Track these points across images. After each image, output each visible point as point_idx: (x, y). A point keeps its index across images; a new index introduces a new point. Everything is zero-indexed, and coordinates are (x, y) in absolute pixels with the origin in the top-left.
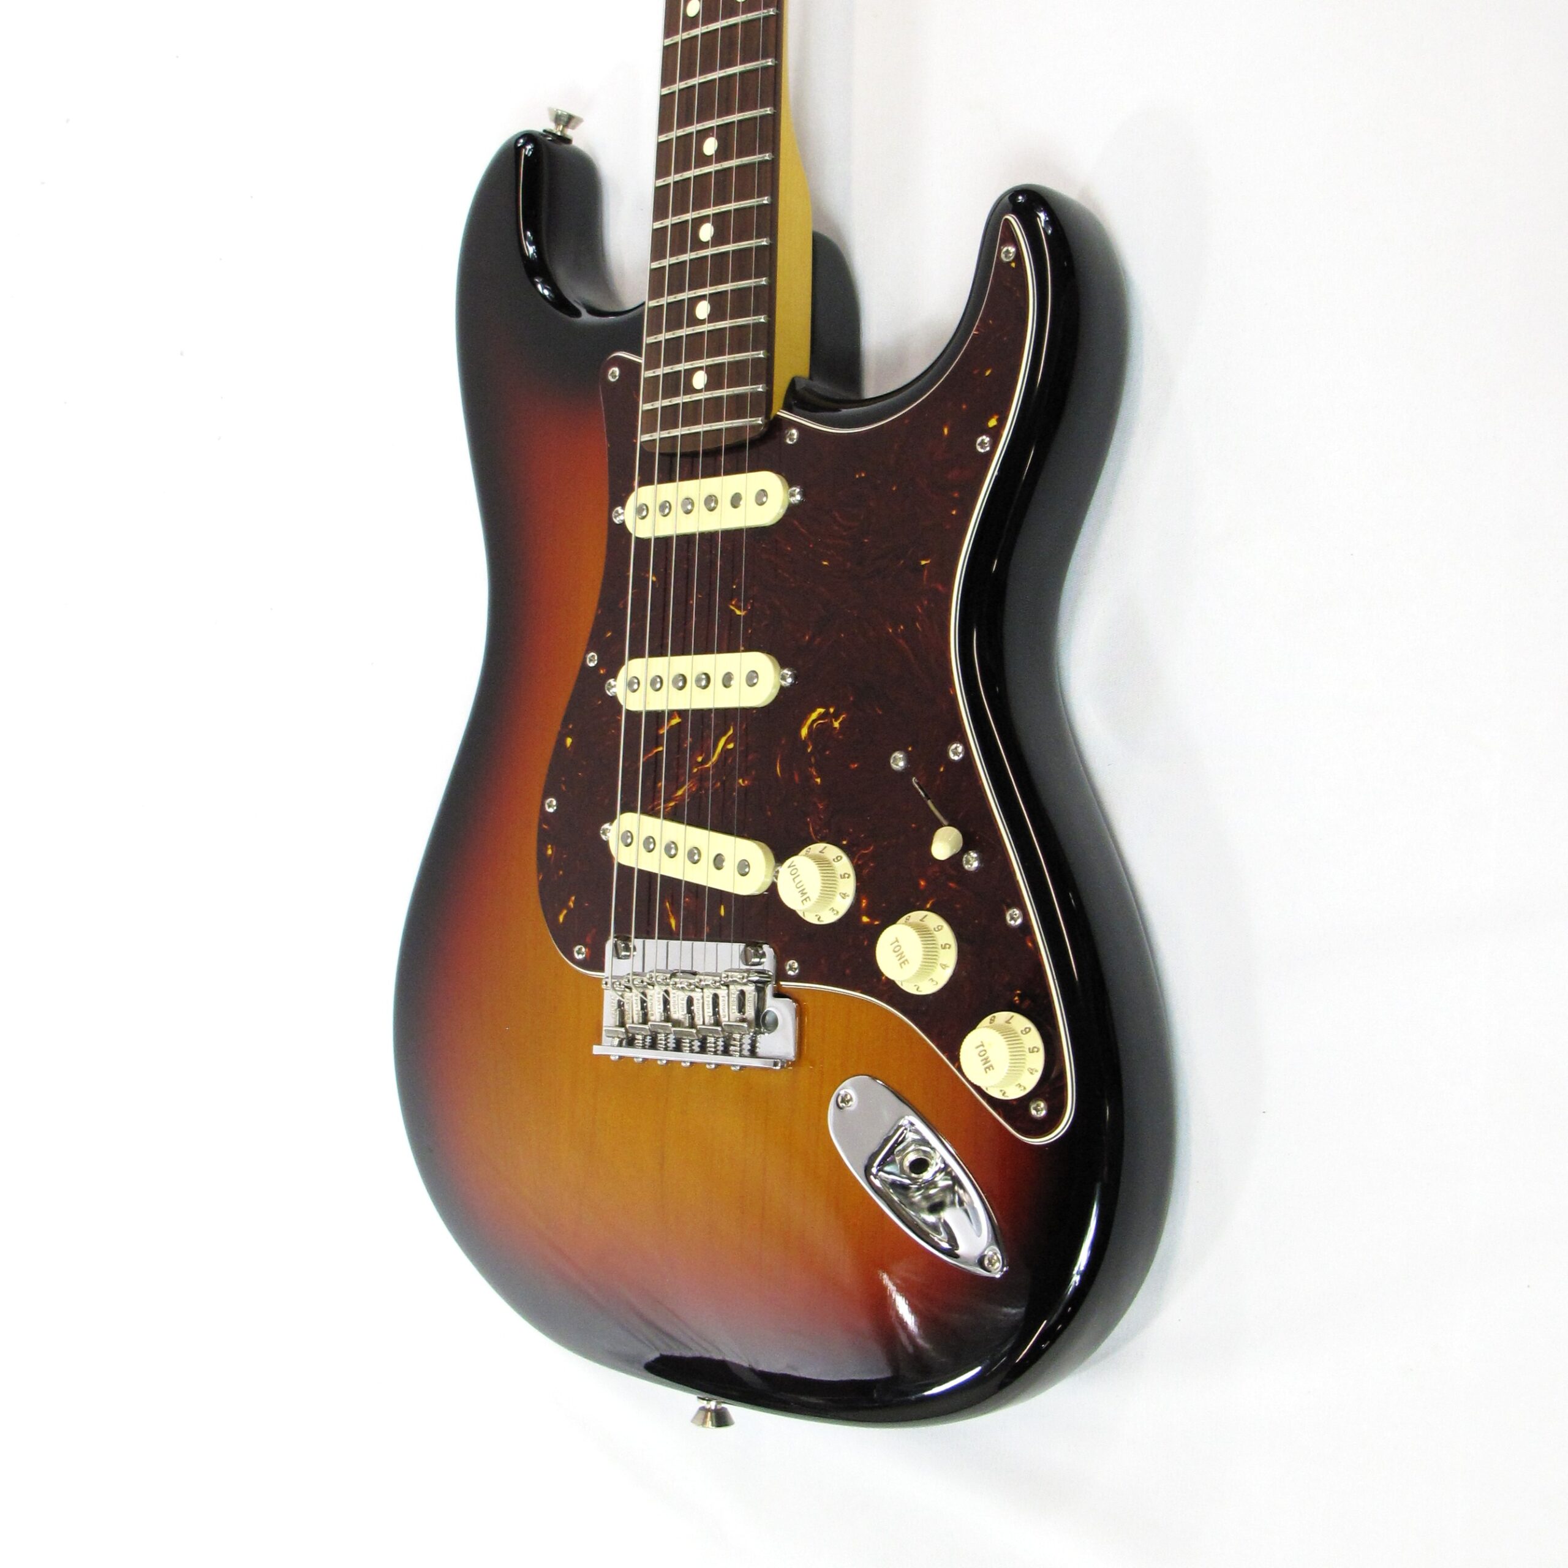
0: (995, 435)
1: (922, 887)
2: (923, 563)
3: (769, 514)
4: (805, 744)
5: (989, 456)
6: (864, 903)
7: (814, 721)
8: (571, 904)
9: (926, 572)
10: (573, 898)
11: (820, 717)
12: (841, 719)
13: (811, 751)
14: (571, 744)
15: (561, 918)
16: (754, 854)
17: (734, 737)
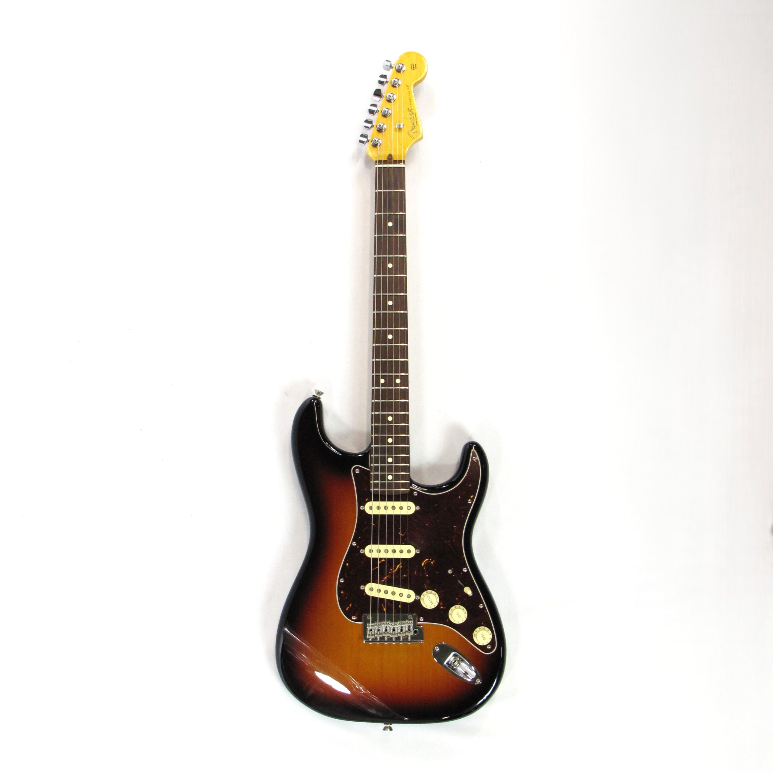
0: (473, 499)
1: (457, 600)
2: (455, 527)
3: (411, 512)
4: (423, 567)
5: (471, 504)
6: (441, 604)
8: (350, 606)
9: (455, 529)
10: (351, 604)
11: (427, 561)
12: (433, 561)
13: (425, 569)
14: (348, 565)
15: (347, 609)
16: (412, 593)
17: (402, 565)
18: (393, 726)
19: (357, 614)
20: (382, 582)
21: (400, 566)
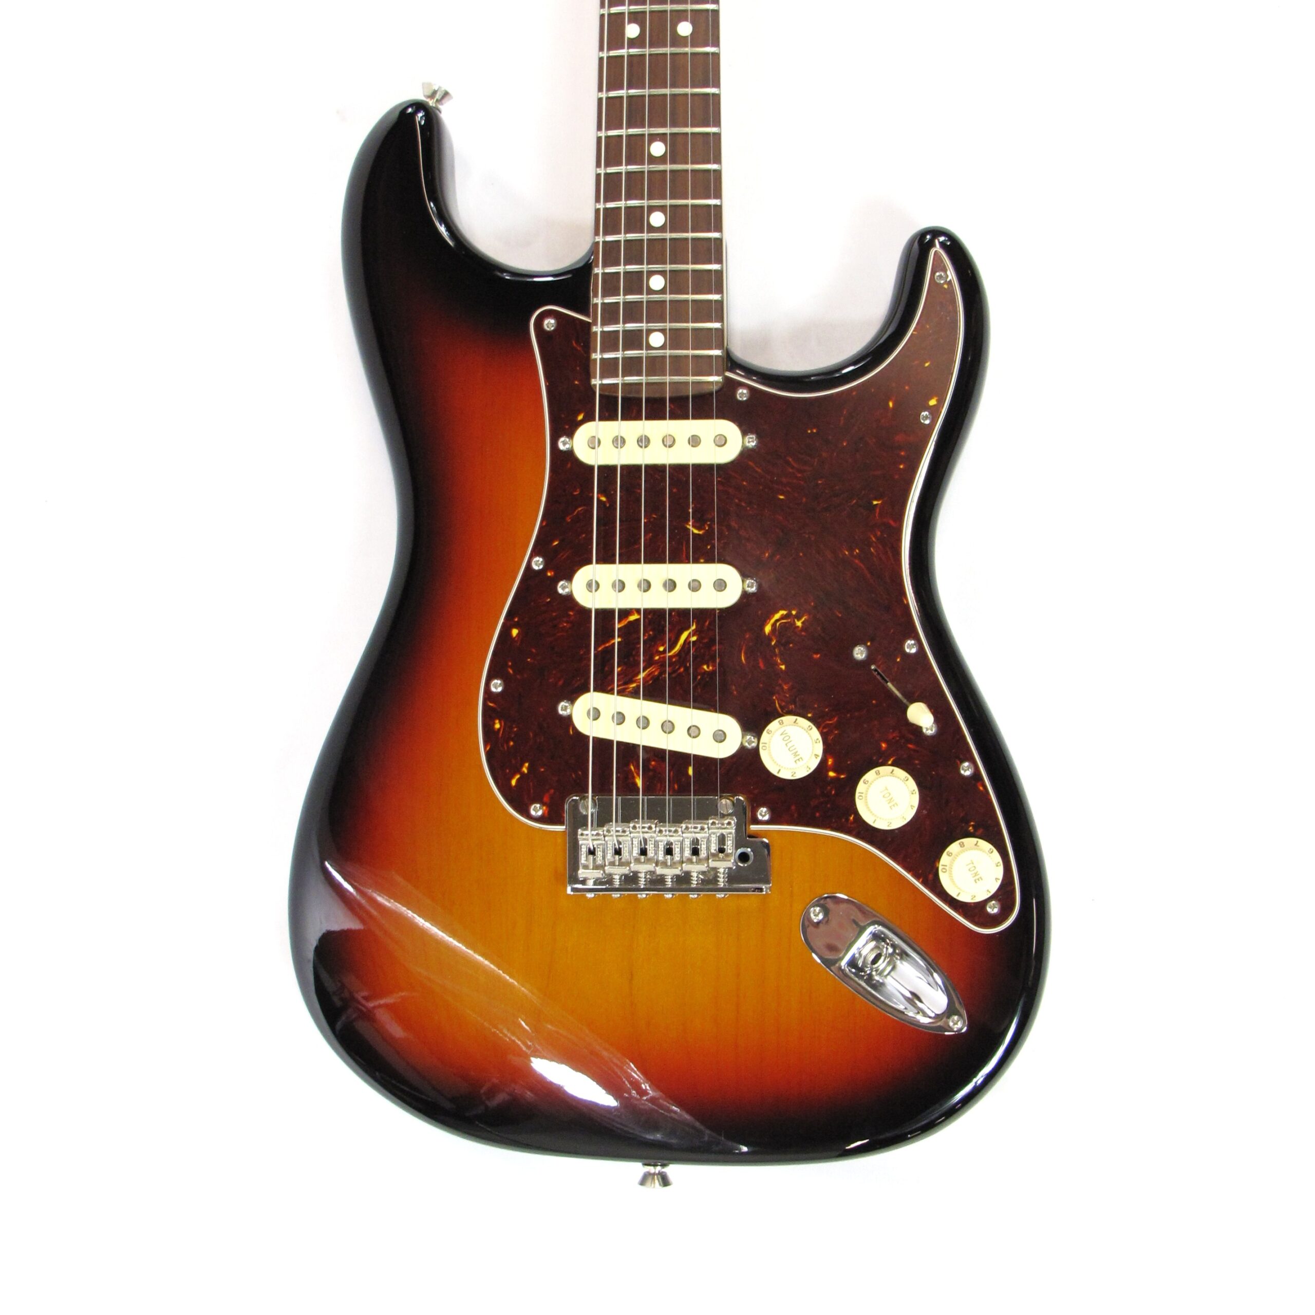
0: (934, 412)
1: (883, 749)
2: (875, 503)
3: (727, 454)
4: (769, 639)
5: (931, 427)
6: (830, 762)
7: (777, 621)
8: (525, 770)
9: (878, 510)
10: (527, 765)
11: (783, 617)
12: (803, 619)
13: (775, 644)
14: (518, 635)
15: (514, 782)
16: (729, 724)
17: (694, 633)
18: (674, 1170)
19: (546, 799)
20: (631, 689)
21: (689, 637)
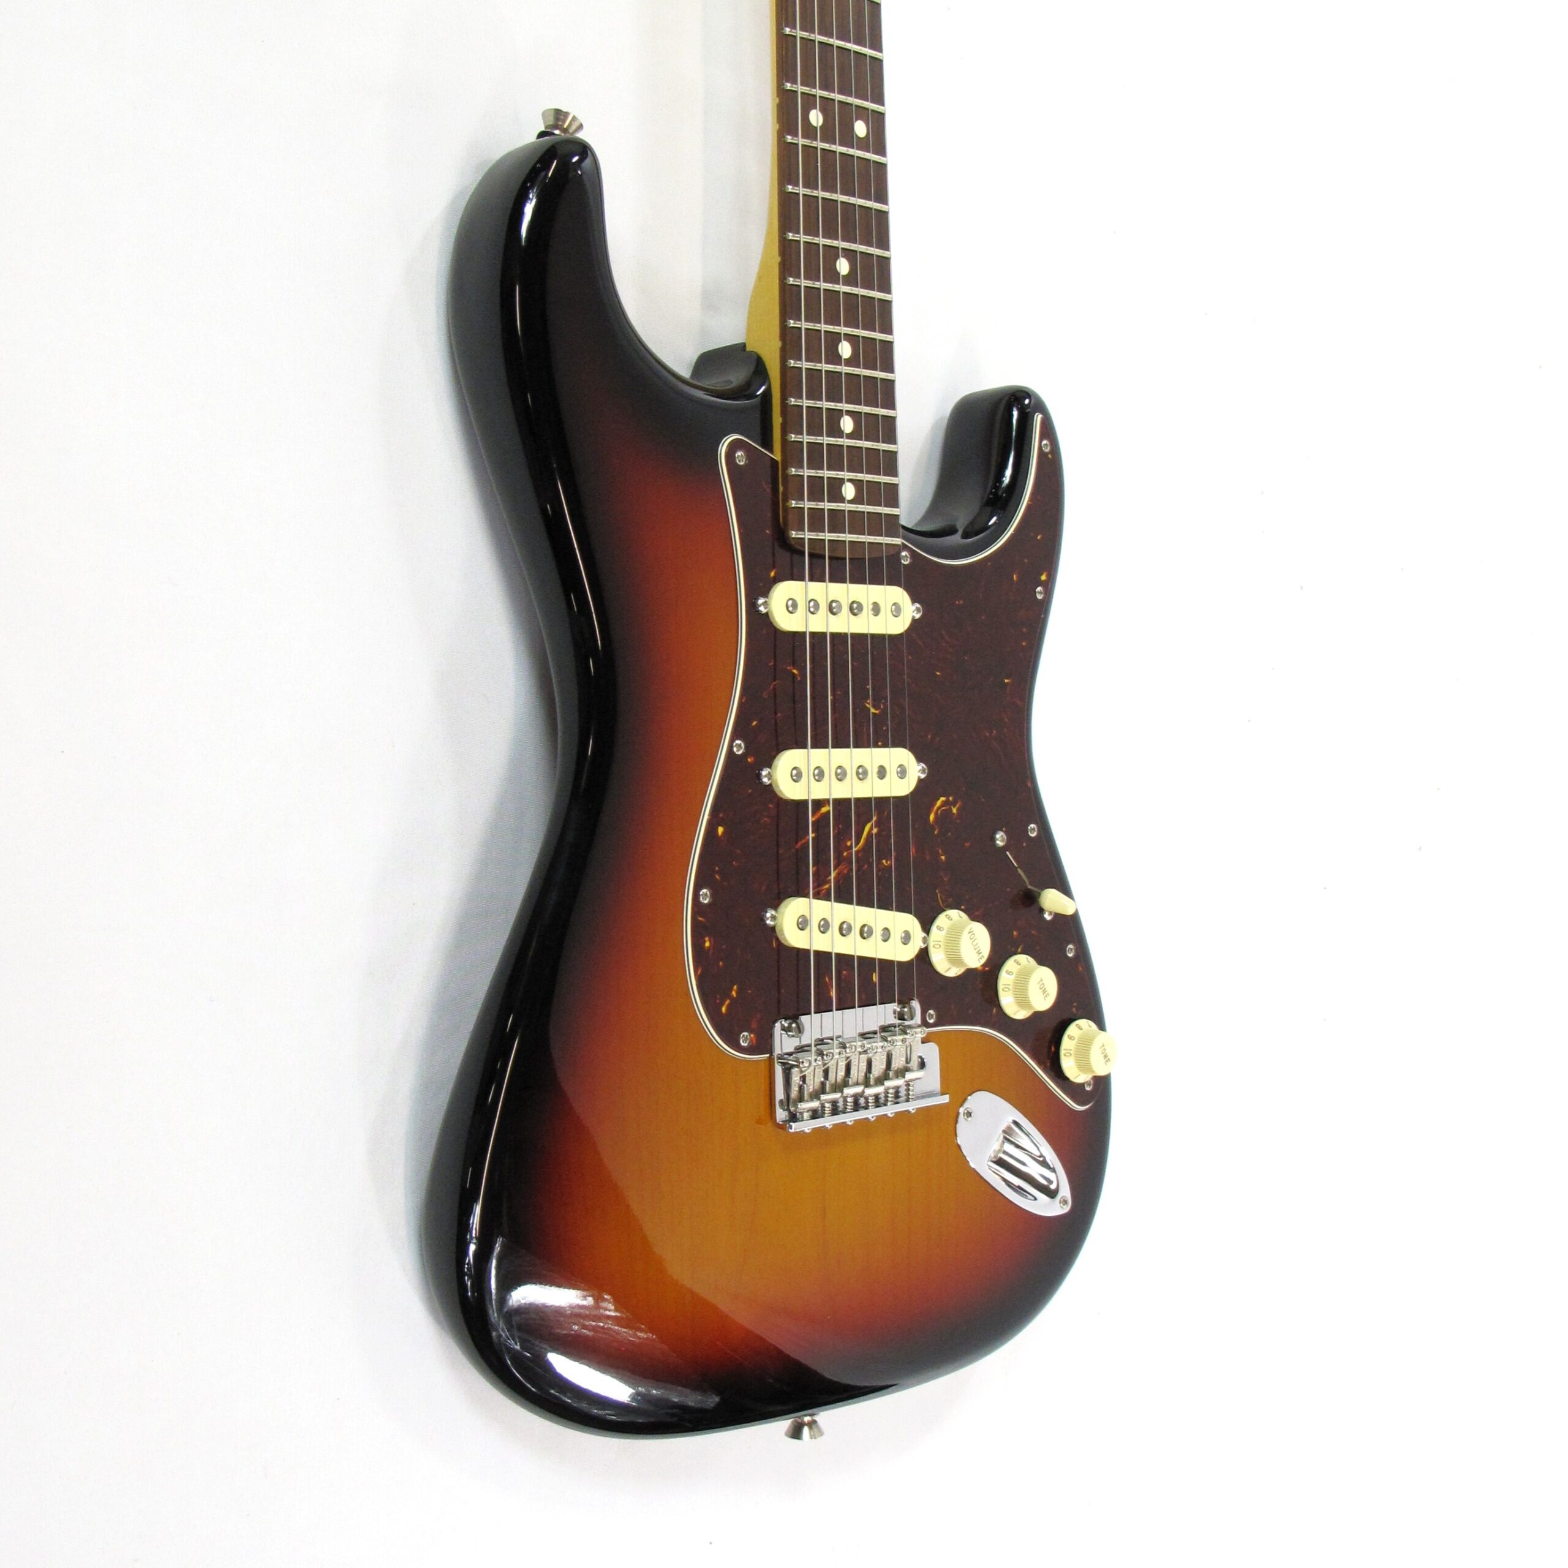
0: (1047, 586)
1: (1015, 937)
2: (1006, 681)
4: (933, 828)
5: (1042, 603)
7: (939, 808)
8: (734, 993)
9: (1008, 688)
10: (735, 987)
11: (943, 804)
12: (957, 806)
13: (938, 833)
14: (724, 833)
15: (724, 1009)
16: (908, 922)
17: (878, 824)
19: (754, 1025)
20: (825, 891)
21: (871, 829)
